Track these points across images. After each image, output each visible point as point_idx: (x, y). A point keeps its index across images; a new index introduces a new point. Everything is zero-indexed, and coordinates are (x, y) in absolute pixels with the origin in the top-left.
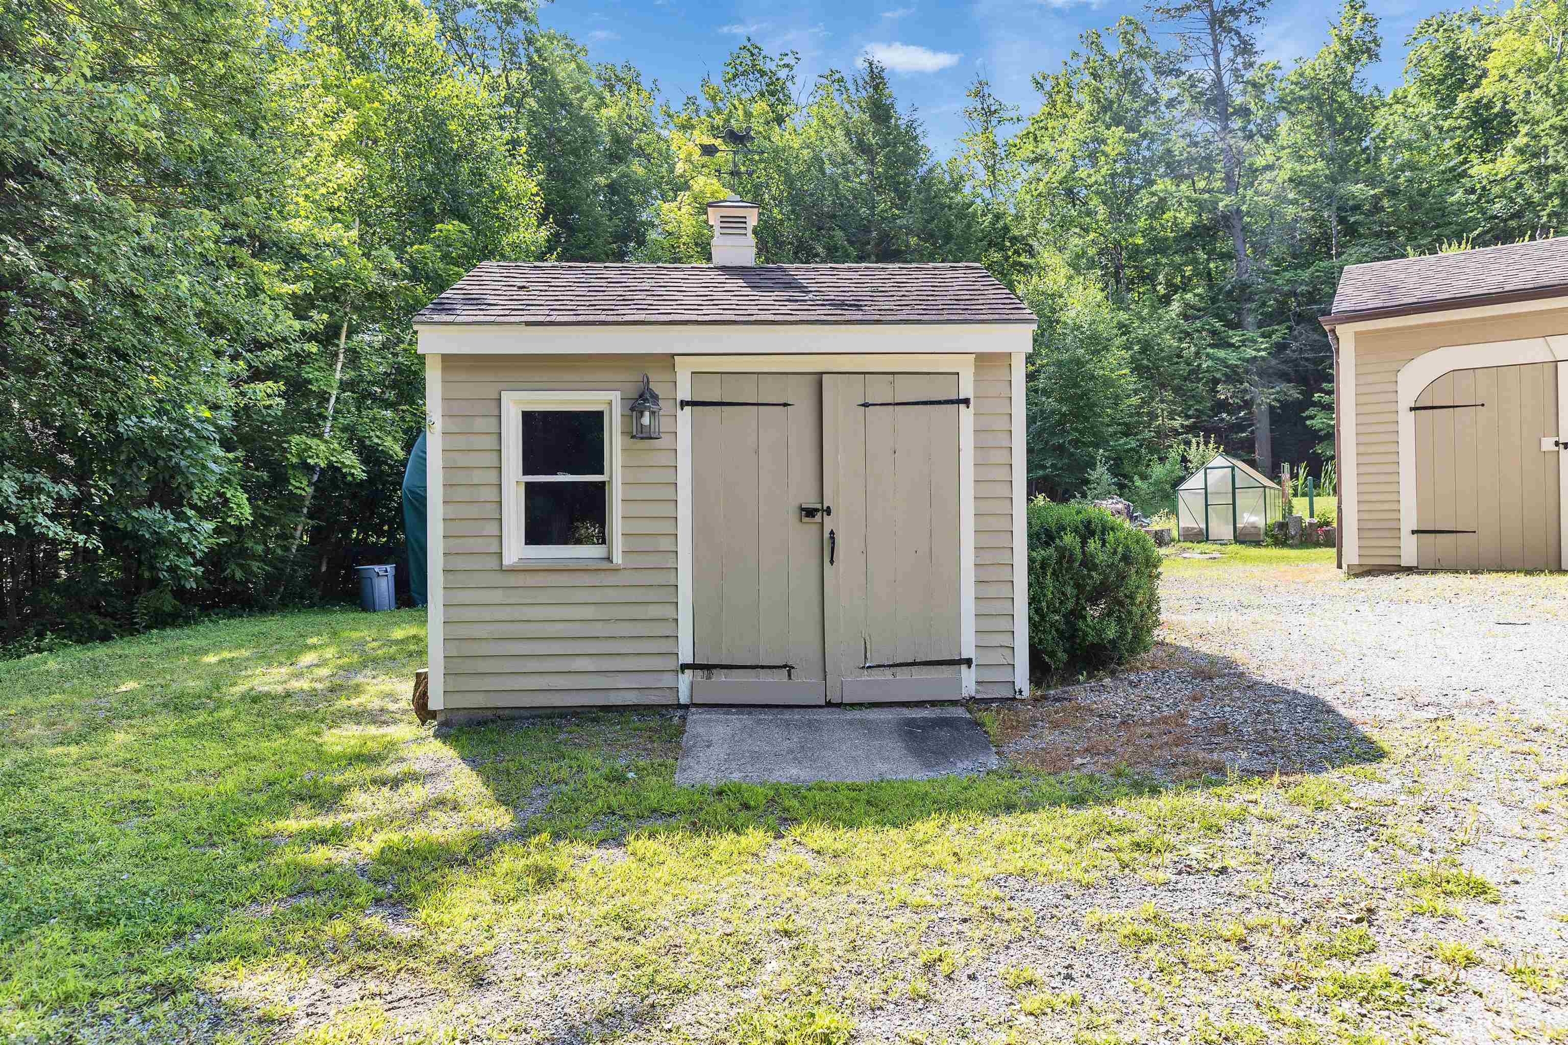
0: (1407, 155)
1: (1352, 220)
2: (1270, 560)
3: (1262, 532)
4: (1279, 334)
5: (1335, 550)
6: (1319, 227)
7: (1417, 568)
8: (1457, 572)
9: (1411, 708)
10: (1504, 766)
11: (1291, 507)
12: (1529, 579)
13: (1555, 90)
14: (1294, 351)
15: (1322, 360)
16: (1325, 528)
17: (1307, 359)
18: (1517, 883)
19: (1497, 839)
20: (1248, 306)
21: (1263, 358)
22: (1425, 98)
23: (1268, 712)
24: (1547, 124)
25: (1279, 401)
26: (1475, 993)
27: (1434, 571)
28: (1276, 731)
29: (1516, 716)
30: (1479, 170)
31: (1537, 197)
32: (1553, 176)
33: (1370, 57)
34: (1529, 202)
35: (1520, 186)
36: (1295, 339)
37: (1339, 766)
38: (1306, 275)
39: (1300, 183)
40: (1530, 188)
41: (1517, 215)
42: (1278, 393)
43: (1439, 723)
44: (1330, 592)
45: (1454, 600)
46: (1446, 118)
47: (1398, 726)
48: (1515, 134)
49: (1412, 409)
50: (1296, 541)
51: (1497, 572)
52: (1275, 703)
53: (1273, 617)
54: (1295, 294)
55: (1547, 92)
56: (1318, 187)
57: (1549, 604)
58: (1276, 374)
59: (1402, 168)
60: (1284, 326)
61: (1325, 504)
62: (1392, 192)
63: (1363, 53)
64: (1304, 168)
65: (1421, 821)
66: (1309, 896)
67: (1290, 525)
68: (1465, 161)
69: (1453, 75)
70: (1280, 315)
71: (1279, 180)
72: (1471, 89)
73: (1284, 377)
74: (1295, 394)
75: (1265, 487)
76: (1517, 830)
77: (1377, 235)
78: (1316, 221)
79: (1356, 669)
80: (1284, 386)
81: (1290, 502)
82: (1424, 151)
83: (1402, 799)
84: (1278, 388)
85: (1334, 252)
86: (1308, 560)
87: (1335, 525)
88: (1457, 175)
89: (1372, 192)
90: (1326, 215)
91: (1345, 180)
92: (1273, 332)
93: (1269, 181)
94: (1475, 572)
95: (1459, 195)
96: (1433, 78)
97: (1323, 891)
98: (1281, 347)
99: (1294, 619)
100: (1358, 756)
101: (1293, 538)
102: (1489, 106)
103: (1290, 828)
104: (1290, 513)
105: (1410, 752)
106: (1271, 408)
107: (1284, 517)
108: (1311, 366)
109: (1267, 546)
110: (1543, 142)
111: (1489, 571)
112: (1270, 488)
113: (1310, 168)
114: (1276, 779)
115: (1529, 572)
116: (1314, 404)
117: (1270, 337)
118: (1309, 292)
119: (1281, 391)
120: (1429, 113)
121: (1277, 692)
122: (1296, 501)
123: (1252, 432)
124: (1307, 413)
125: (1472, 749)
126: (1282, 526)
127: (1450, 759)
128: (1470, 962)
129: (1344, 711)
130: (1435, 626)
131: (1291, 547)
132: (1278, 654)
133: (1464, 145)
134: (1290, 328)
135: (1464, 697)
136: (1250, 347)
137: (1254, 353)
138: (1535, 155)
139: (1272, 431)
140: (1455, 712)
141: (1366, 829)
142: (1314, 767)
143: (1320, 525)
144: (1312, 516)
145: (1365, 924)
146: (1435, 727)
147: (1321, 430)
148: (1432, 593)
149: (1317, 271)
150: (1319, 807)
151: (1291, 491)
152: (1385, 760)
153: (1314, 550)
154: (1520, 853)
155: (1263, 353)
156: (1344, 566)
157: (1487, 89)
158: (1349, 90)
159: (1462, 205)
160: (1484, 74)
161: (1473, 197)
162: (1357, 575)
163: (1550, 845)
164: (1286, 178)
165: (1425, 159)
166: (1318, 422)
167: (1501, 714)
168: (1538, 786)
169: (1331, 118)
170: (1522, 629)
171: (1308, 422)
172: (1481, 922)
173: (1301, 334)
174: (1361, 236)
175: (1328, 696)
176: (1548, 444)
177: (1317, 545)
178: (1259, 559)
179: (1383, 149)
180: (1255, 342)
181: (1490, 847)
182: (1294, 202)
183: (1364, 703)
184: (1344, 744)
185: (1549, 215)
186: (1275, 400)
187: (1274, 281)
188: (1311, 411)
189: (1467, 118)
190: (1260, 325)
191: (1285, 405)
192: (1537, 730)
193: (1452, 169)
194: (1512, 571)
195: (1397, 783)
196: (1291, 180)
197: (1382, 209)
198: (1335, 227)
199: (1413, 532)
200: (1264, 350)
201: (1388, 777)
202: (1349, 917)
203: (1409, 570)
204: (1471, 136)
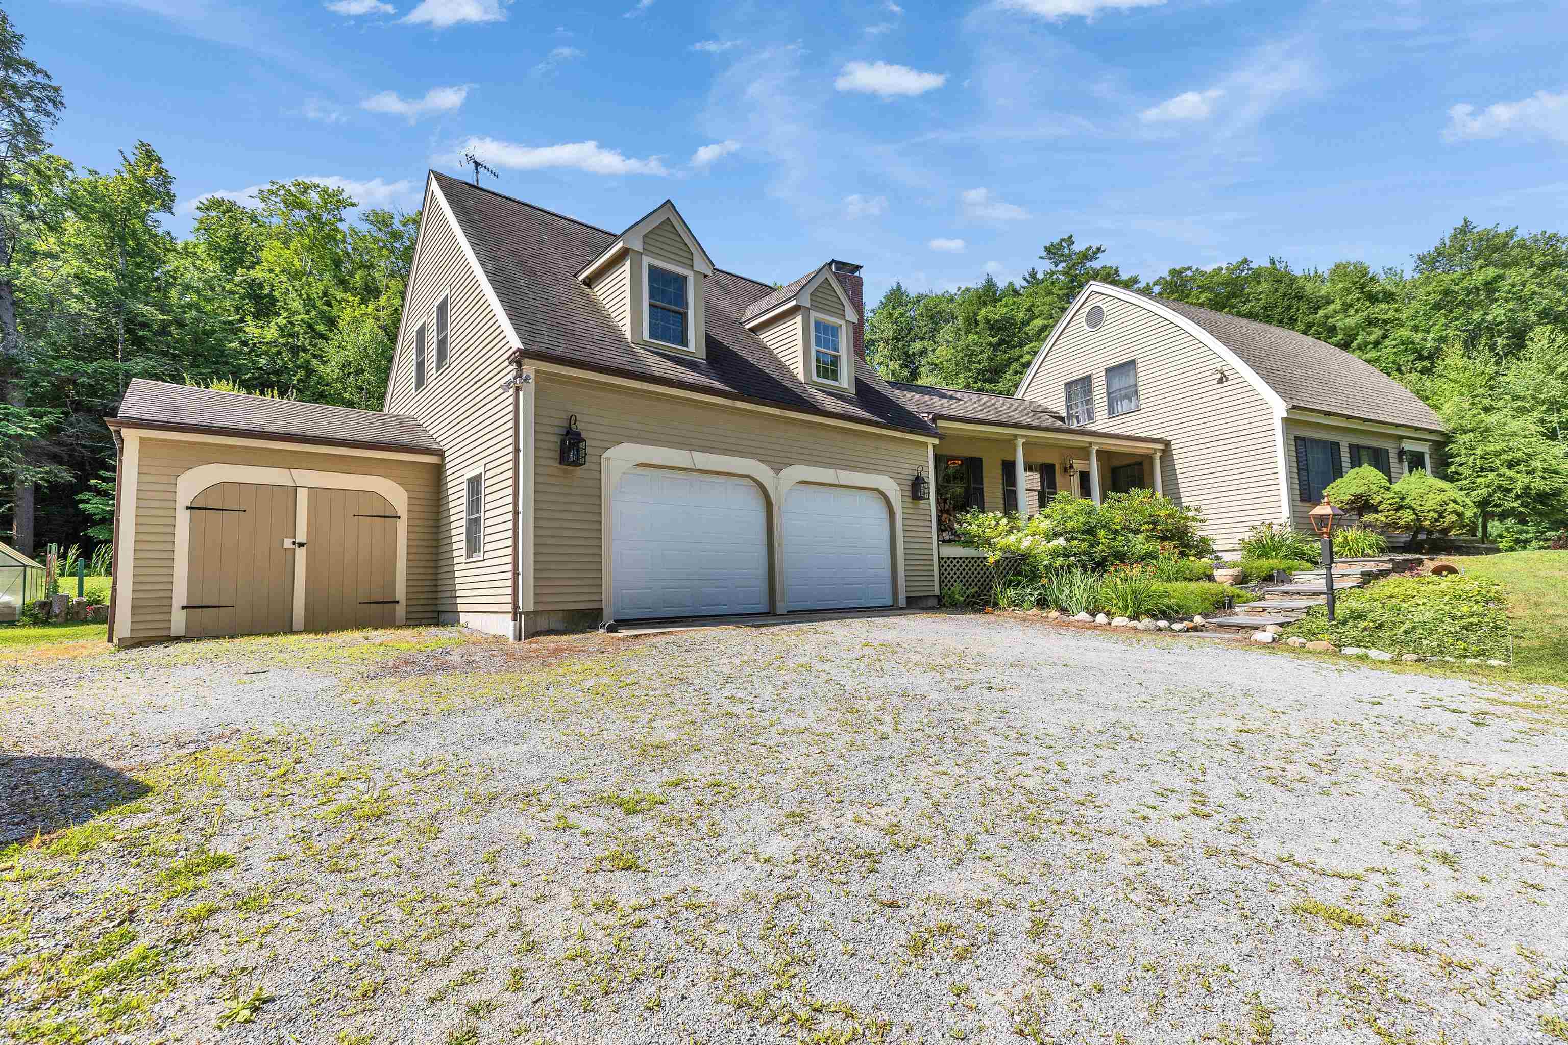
0: (195, 297)
1: (141, 333)
2: (27, 639)
3: (18, 611)
4: (51, 417)
5: (106, 626)
6: (106, 329)
7: (184, 637)
8: (218, 638)
9: (174, 749)
10: (244, 774)
11: (56, 587)
12: (270, 640)
13: (305, 296)
14: (70, 437)
15: (101, 449)
16: (95, 606)
17: (84, 446)
18: (248, 848)
19: (236, 824)
20: (15, 380)
21: (30, 437)
22: (211, 259)
23: (28, 783)
24: (300, 317)
25: (47, 481)
26: (213, 931)
27: (199, 639)
28: (37, 798)
29: (255, 737)
30: (251, 330)
31: (291, 365)
32: (302, 354)
33: (163, 205)
34: (285, 367)
35: (279, 353)
36: (71, 425)
37: (106, 811)
38: (90, 368)
39: (87, 283)
40: (286, 356)
41: (277, 373)
42: (46, 473)
43: (197, 755)
44: (100, 664)
45: (215, 660)
46: (228, 281)
47: (163, 765)
48: (279, 315)
49: (188, 508)
50: (60, 620)
51: (248, 636)
52: (35, 773)
53: (34, 694)
54: (74, 383)
55: (300, 296)
56: (106, 293)
57: (281, 656)
58: (47, 455)
59: (190, 306)
60: (59, 410)
61: (98, 584)
62: (181, 324)
63: (157, 199)
64: (92, 271)
65: (178, 831)
66: (72, 925)
67: (54, 604)
68: (242, 320)
69: (235, 252)
70: (55, 397)
71: (64, 271)
72: (248, 269)
73: (56, 459)
74: (66, 476)
75: (25, 566)
76: (251, 813)
77: (165, 354)
78: (102, 323)
79: (125, 727)
80: (55, 468)
81: (55, 581)
82: (209, 301)
83: (163, 820)
84: (47, 469)
85: (120, 356)
86: (74, 636)
87: (107, 603)
88: (234, 329)
89: (161, 317)
90: (114, 321)
91: (134, 296)
92: (46, 414)
93: (51, 269)
94: (232, 637)
95: (235, 345)
96: (220, 247)
97: (86, 916)
98: (53, 430)
99: (59, 692)
100: (124, 798)
101: (56, 616)
102: (261, 286)
103: (50, 878)
104: (56, 592)
105: (171, 783)
106: (37, 487)
107: (47, 596)
108: (87, 453)
109: (24, 626)
110: (296, 329)
111: (243, 636)
112: (32, 567)
113: (100, 274)
114: (36, 841)
115: (271, 635)
116: (89, 489)
117: (41, 417)
118: (91, 385)
119: (50, 472)
120: (215, 272)
121: (36, 764)
122: (61, 581)
123: (10, 509)
124: (80, 497)
125: (222, 767)
126: (45, 605)
127: (204, 779)
128: (211, 912)
129: (110, 764)
130: (197, 682)
131: (54, 625)
132: (41, 727)
133: (241, 308)
134: (66, 414)
135: (217, 731)
136: (14, 423)
137: (20, 431)
138: (291, 336)
139: (36, 510)
140: (210, 743)
141: (129, 853)
142: (79, 818)
143: (89, 604)
144: (80, 594)
145: (127, 923)
146: (193, 758)
147: (95, 514)
148: (197, 656)
149: (101, 368)
150: (83, 850)
151: (57, 571)
152: (150, 794)
153: (80, 627)
154: (251, 828)
155: (32, 433)
156: (116, 641)
157: (257, 274)
158: (143, 222)
159: (238, 353)
160: (259, 262)
161: (246, 349)
162: (128, 647)
163: (271, 816)
164: (72, 272)
165: (209, 308)
166: (93, 506)
167: (244, 737)
168: (266, 780)
169: (122, 239)
170: (262, 676)
171: (81, 506)
172: (221, 883)
173: (79, 422)
174: (148, 350)
175: (96, 755)
176: (288, 543)
177: (85, 622)
178: (12, 639)
179: (174, 285)
180: (21, 418)
181: (230, 832)
182: (79, 298)
183: (132, 753)
184: (111, 791)
185: (298, 380)
186: (42, 479)
187: (51, 365)
188: (86, 495)
189: (244, 288)
190: (28, 403)
191: (54, 487)
192: (268, 743)
193: (231, 323)
194: (258, 634)
195: (160, 809)
196: (77, 276)
197: (170, 334)
198: (121, 333)
199: (183, 608)
200: (33, 429)
201: (152, 806)
202: (111, 925)
203: (177, 639)
204: (247, 304)
